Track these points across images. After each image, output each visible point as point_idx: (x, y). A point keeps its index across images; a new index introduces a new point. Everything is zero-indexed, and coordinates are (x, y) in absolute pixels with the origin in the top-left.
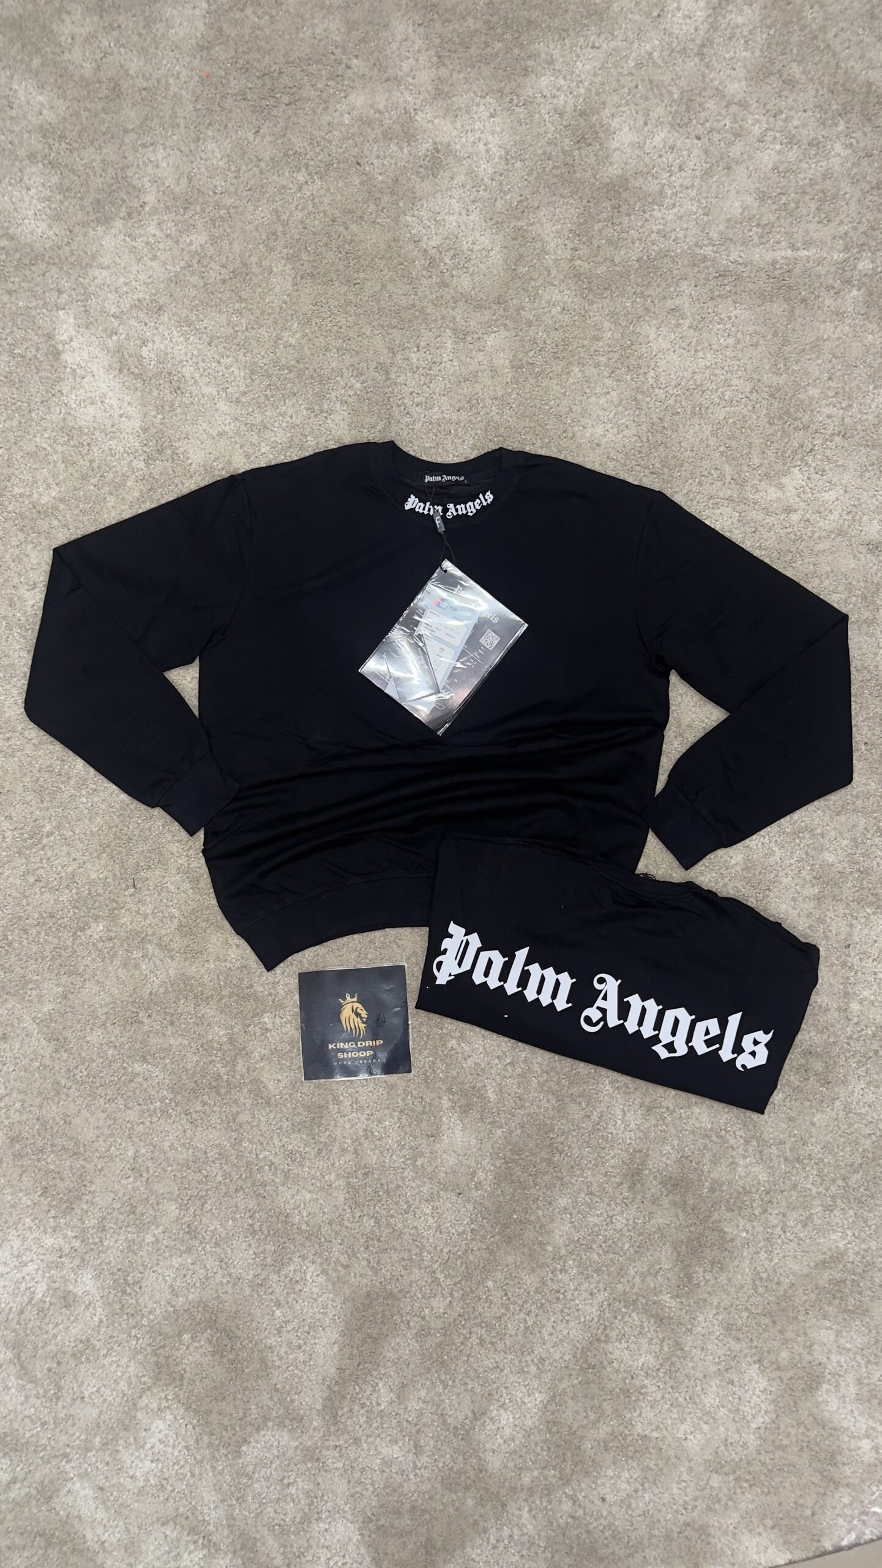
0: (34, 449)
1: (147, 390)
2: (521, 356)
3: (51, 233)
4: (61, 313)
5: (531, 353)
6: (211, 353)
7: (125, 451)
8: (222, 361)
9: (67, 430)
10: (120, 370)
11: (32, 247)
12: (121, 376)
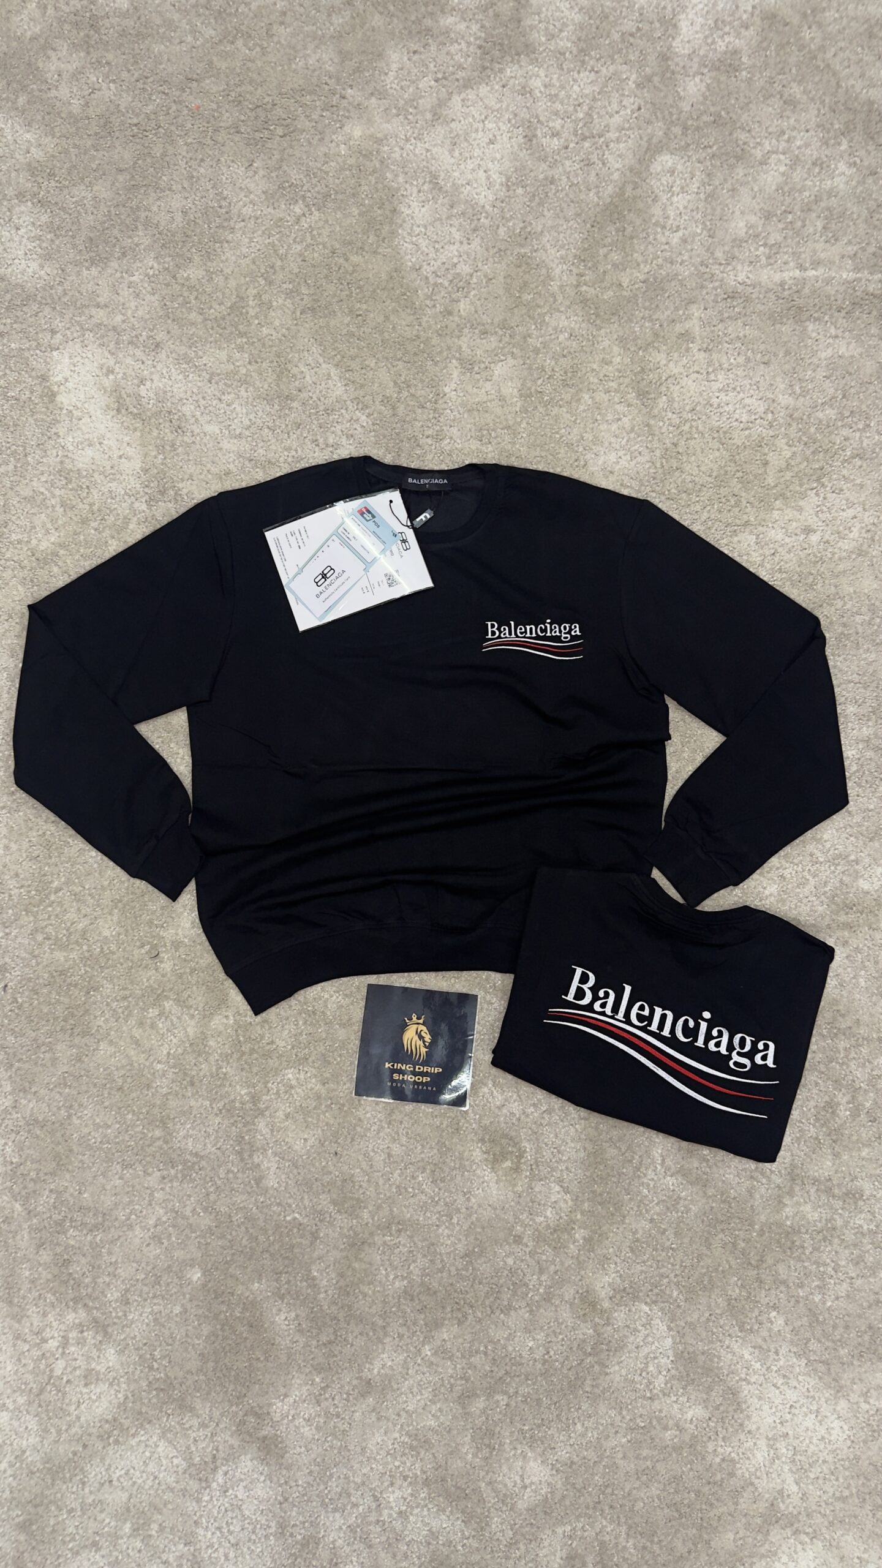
0: (31, 493)
1: (147, 429)
2: (529, 385)
3: (43, 272)
4: (55, 353)
5: (540, 382)
6: (210, 390)
7: (126, 493)
8: (223, 397)
9: (65, 474)
10: (118, 411)
11: (23, 288)
12: (119, 416)
